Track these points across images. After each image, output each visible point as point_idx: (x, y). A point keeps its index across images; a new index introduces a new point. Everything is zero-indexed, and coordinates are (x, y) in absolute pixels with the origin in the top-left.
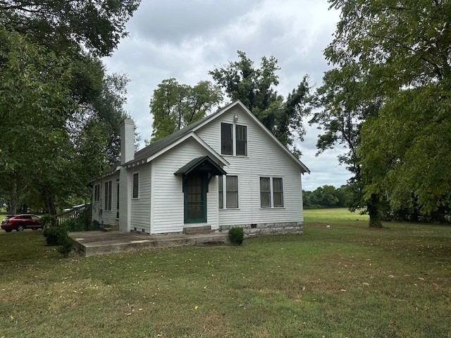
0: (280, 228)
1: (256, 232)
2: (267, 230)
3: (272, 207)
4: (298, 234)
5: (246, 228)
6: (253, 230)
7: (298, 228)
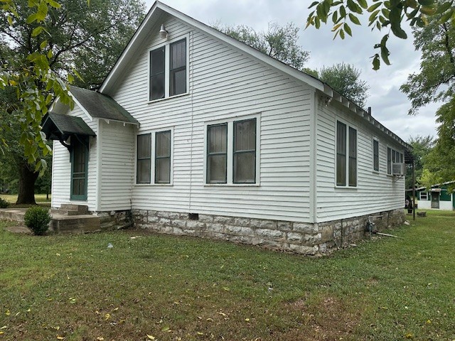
0: (243, 229)
1: (197, 228)
2: (218, 227)
3: (230, 183)
4: (295, 253)
5: (181, 218)
6: (192, 224)
7: (296, 236)
